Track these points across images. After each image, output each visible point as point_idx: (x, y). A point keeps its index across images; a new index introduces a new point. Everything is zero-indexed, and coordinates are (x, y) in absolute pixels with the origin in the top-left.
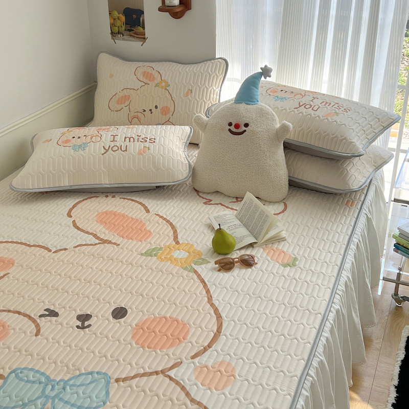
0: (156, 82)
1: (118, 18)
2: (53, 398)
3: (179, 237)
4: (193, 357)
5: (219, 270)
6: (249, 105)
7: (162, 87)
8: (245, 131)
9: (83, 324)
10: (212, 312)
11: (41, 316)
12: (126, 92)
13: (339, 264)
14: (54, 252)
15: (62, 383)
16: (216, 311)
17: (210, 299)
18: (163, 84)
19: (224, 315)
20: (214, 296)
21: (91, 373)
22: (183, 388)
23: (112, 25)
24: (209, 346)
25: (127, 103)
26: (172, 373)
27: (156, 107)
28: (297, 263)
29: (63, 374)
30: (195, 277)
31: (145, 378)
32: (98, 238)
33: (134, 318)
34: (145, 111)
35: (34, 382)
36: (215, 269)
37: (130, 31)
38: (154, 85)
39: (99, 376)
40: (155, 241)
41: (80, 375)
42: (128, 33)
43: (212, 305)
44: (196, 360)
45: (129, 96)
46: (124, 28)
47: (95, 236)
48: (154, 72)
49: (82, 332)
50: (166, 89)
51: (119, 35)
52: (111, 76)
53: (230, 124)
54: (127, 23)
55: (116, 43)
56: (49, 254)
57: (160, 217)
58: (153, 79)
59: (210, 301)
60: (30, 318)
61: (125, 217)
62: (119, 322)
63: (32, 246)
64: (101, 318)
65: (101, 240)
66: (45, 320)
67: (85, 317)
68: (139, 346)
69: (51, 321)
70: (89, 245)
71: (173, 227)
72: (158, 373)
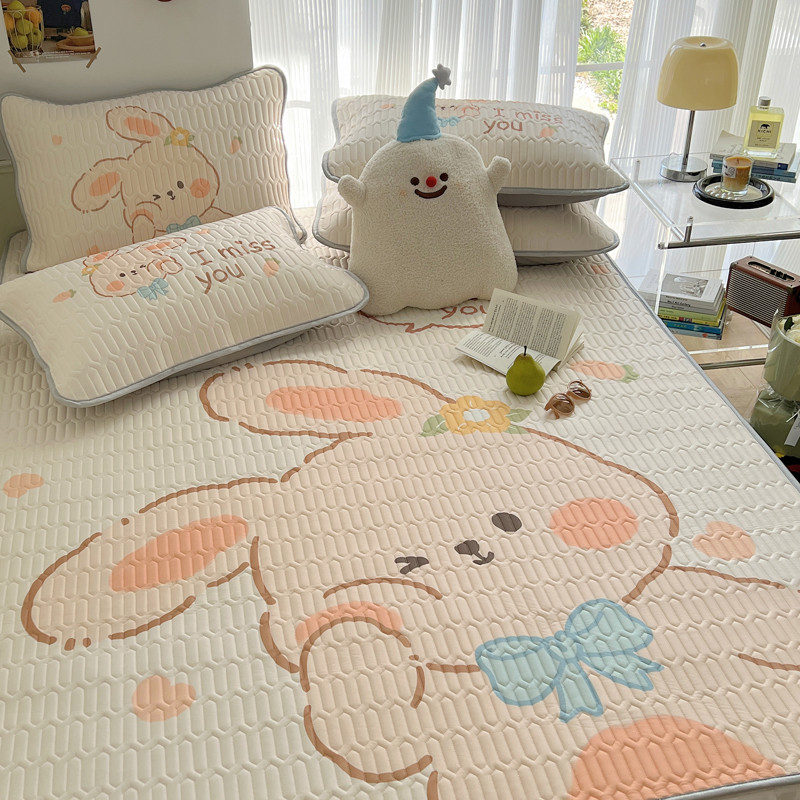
0: (163, 135)
1: (27, 17)
2: (582, 659)
4: (673, 534)
5: (558, 417)
6: (432, 140)
7: (180, 143)
8: (445, 188)
9: (478, 555)
10: (620, 472)
11: (404, 571)
12: (106, 168)
14: (283, 480)
15: (564, 636)
16: (621, 468)
17: (594, 457)
18: (180, 136)
22: (711, 573)
23: (12, 34)
24: (672, 514)
25: (115, 189)
27: (180, 185)
28: (634, 371)
29: (547, 626)
30: (538, 437)
32: (321, 435)
33: (534, 520)
35: (525, 654)
36: (548, 416)
37: (58, 40)
38: (162, 144)
39: (597, 606)
40: (415, 410)
41: (572, 616)
42: (53, 44)
43: (608, 463)
45: (115, 173)
46: (41, 35)
47: (312, 434)
49: (493, 567)
50: (189, 146)
51: (32, 52)
52: (58, 140)
53: (415, 181)
54: (48, 23)
55: (24, 71)
56: (278, 486)
57: (373, 372)
58: (155, 131)
59: (600, 460)
60: (390, 581)
61: (317, 391)
62: (523, 533)
63: (230, 485)
64: (491, 539)
65: (330, 436)
66: (417, 574)
67: (468, 547)
68: (591, 550)
69: (429, 572)
70: (324, 450)
71: (413, 381)
72: (659, 570)
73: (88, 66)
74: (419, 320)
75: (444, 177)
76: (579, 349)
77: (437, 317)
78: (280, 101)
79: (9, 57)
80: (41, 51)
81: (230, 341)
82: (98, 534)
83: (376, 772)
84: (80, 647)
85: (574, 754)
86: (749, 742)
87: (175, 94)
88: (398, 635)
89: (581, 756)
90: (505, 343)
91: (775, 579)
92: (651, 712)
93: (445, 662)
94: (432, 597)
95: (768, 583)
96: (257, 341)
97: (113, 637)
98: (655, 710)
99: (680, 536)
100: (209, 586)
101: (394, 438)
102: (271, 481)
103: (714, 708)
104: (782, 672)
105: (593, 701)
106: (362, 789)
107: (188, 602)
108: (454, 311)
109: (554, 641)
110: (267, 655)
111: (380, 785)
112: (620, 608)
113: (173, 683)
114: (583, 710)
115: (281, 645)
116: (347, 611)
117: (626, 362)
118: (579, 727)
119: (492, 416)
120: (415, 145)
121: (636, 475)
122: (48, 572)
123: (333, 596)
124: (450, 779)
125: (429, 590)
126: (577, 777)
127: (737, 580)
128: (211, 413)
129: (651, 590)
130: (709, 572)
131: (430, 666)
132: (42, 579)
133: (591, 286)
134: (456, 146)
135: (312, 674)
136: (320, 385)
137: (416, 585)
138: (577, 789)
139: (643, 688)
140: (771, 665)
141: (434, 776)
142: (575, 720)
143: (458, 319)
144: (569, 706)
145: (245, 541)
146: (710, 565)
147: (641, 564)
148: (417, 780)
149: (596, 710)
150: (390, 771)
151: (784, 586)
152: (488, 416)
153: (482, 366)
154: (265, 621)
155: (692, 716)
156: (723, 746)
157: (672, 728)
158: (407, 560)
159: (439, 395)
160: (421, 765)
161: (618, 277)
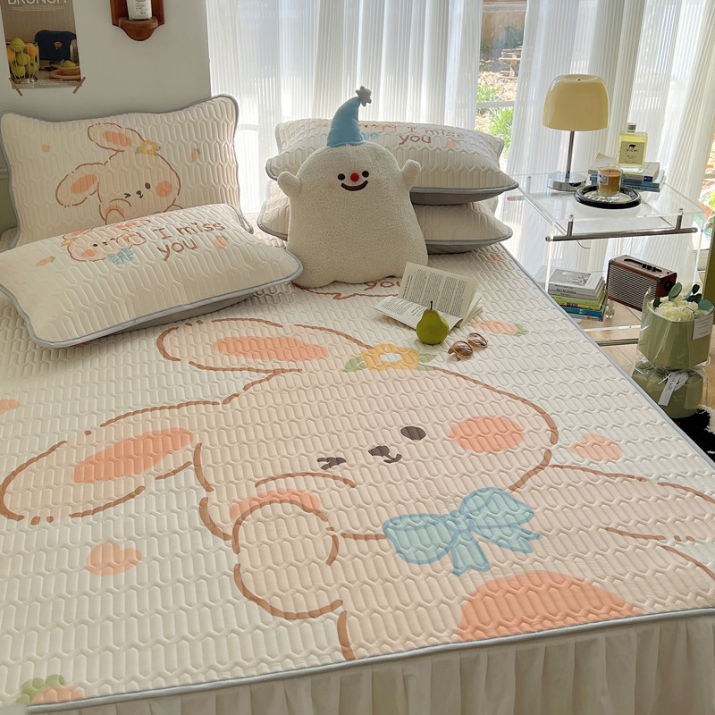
0: (135, 145)
1: (25, 51)
2: (473, 530)
4: (553, 443)
5: (459, 359)
6: (356, 145)
7: (148, 152)
8: (366, 183)
11: (323, 468)
12: (86, 171)
14: (224, 403)
16: (512, 397)
17: (490, 388)
18: (149, 147)
23: (13, 65)
24: (553, 427)
27: (148, 186)
28: (524, 328)
30: (442, 373)
31: (536, 477)
33: (438, 432)
35: (425, 526)
38: (134, 153)
40: (338, 354)
42: (46, 74)
43: (500, 392)
45: (93, 175)
46: (36, 66)
48: (123, 131)
49: (400, 465)
50: (156, 155)
51: (28, 80)
52: (46, 148)
53: (341, 177)
54: (43, 56)
55: (21, 95)
56: (220, 407)
57: (305, 327)
58: (128, 142)
59: (493, 389)
60: (312, 475)
61: (257, 340)
62: (427, 441)
63: (179, 406)
64: (399, 445)
65: (266, 372)
66: (336, 470)
67: (380, 451)
68: (484, 453)
69: (345, 468)
70: (260, 382)
71: (338, 333)
72: (540, 467)
73: (74, 92)
74: (345, 291)
75: (366, 174)
76: (478, 312)
77: (361, 289)
78: (233, 123)
79: (9, 83)
80: (36, 79)
81: (184, 301)
82: (64, 442)
83: (294, 612)
84: (44, 522)
85: (464, 598)
86: (613, 591)
87: (146, 115)
88: (318, 513)
89: (470, 600)
90: (416, 305)
91: (639, 474)
92: (530, 568)
93: (356, 532)
94: (348, 486)
95: (633, 477)
96: (208, 302)
97: (73, 516)
98: (534, 567)
99: (559, 443)
100: (157, 478)
101: (320, 373)
102: (214, 403)
103: (584, 566)
104: (643, 541)
105: (482, 561)
106: (282, 624)
107: (138, 491)
108: (375, 285)
109: (450, 517)
110: (205, 527)
111: (298, 621)
112: (506, 494)
113: (123, 548)
114: (473, 568)
115: (217, 520)
116: (274, 496)
117: (518, 322)
118: (469, 579)
119: (404, 359)
120: (341, 149)
121: (524, 401)
122: (20, 469)
123: (263, 486)
124: (357, 616)
125: (345, 481)
126: (465, 616)
127: (607, 475)
128: (165, 355)
129: (533, 481)
130: (583, 469)
131: (344, 535)
132: (14, 474)
133: (490, 269)
134: (375, 150)
135: (242, 541)
136: (259, 334)
137: (335, 478)
138: (466, 624)
139: (525, 552)
140: (633, 536)
141: (343, 616)
142: (466, 574)
143: (378, 290)
144: (460, 564)
145: (189, 446)
146: (584, 464)
147: (526, 463)
148: (329, 617)
149: (484, 567)
150: (306, 611)
151: (645, 480)
152: (400, 358)
153: (397, 322)
154: (203, 504)
155: (565, 572)
156: (591, 593)
157: (548, 580)
158: (328, 459)
159: (359, 343)
160: (333, 607)
161: (513, 263)
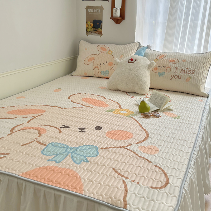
0: (107, 51)
1: (90, 25)
2: (72, 153)
3: (122, 107)
4: (137, 143)
9: (82, 130)
10: (143, 130)
11: (61, 127)
13: (201, 119)
14: (64, 109)
15: (75, 148)
16: (145, 130)
17: (141, 126)
18: (110, 52)
19: (149, 131)
20: (143, 126)
21: (89, 146)
22: (134, 153)
23: (87, 28)
24: (144, 140)
25: (93, 61)
26: (128, 148)
27: (106, 62)
28: (180, 117)
29: (75, 145)
30: (132, 119)
31: (115, 149)
32: (84, 105)
33: (106, 130)
34: (101, 64)
35: (61, 147)
36: (141, 117)
37: (95, 31)
38: (106, 53)
39: (93, 147)
40: (110, 108)
41: (84, 146)
43: (142, 128)
44: (139, 144)
47: (82, 105)
48: (106, 47)
49: (82, 133)
50: (111, 54)
51: (90, 33)
52: (86, 49)
54: (94, 27)
55: (88, 37)
57: (112, 100)
58: (105, 50)
60: (56, 128)
61: (95, 100)
62: (99, 131)
63: (53, 107)
69: (66, 129)
70: (80, 107)
72: (121, 147)
73: (100, 37)
74: (137, 96)
79: (86, 33)
82: (19, 106)
88: (40, 135)
93: (41, 142)
94: (59, 133)
95: (148, 160)
100: (22, 117)
101: (98, 110)
102: (62, 108)
105: (60, 160)
107: (16, 118)
112: (98, 149)
114: (55, 161)
115: (17, 128)
116: (38, 128)
119: (127, 113)
123: (40, 126)
124: (7, 159)
127: (139, 157)
128: (69, 97)
131: (37, 141)
136: (98, 99)
139: (77, 163)
141: (4, 157)
144: (54, 159)
145: (40, 114)
146: (137, 152)
149: (59, 162)
151: (152, 163)
154: (21, 124)
157: (70, 173)
160: (6, 154)
